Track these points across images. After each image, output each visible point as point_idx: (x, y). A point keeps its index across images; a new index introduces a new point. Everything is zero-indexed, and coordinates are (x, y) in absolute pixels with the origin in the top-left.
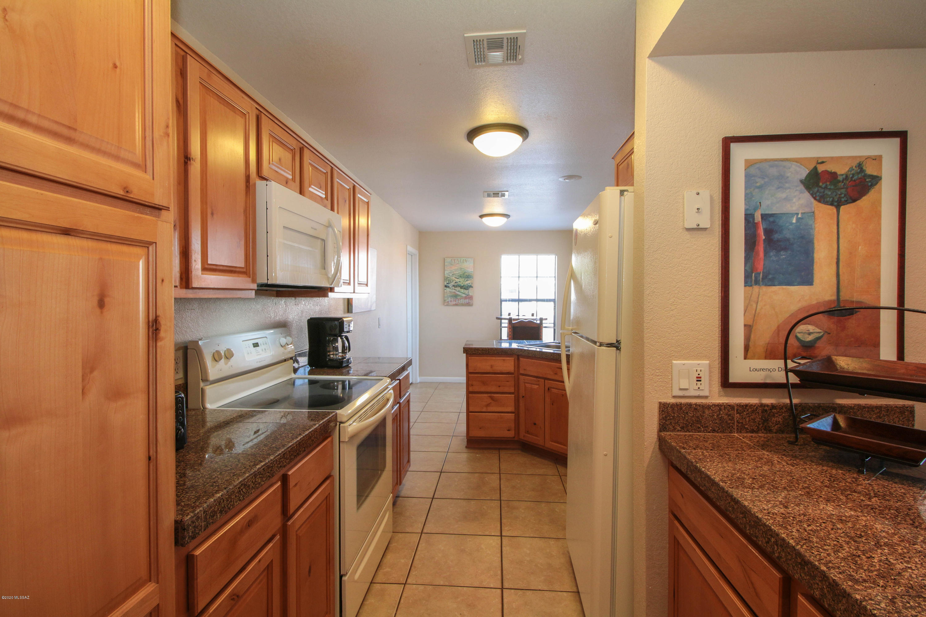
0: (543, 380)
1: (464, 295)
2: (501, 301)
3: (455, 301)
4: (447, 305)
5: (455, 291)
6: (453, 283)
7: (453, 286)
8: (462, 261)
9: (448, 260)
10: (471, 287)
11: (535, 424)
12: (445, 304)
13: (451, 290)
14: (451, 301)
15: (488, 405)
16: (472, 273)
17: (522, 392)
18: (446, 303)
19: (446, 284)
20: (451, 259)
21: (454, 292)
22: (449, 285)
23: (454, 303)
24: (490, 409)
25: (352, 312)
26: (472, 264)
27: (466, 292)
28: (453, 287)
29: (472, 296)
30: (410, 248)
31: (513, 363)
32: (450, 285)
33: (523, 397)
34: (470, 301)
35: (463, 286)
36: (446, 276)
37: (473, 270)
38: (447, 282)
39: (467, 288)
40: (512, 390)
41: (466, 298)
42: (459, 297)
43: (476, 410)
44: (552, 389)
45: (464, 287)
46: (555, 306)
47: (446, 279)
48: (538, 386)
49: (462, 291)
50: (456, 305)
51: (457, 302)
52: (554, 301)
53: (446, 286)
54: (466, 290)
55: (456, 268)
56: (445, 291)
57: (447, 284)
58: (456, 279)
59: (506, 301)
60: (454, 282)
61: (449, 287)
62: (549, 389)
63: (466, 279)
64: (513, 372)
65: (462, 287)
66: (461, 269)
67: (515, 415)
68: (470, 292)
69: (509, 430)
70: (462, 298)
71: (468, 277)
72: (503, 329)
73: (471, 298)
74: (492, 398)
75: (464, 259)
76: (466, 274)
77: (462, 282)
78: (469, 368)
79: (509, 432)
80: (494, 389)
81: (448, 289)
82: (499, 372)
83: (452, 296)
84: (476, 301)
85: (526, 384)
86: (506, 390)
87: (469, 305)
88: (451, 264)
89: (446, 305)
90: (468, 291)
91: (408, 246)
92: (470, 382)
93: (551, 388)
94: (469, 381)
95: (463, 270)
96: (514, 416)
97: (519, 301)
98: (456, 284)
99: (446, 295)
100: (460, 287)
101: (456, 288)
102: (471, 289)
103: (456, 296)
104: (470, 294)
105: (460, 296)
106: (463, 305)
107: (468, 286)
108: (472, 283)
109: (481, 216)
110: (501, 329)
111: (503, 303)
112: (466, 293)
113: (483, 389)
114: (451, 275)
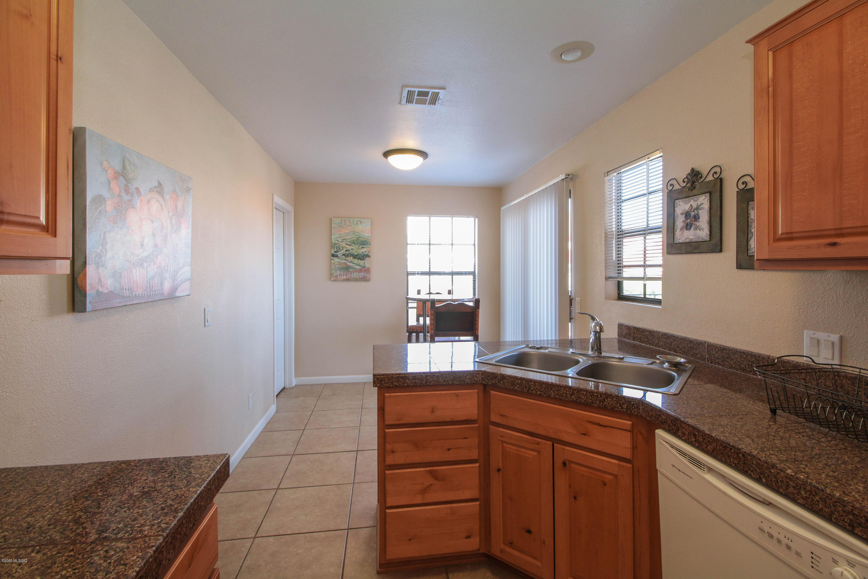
0: (550, 443)
1: (358, 267)
2: (408, 274)
3: (346, 275)
4: (335, 280)
5: (346, 262)
6: (343, 252)
7: (344, 255)
8: (355, 222)
9: (337, 221)
10: (368, 256)
11: (529, 532)
12: (332, 279)
13: (341, 261)
14: (340, 275)
15: (424, 491)
16: (370, 238)
17: (496, 460)
18: (332, 277)
19: (333, 252)
20: (340, 219)
21: (345, 264)
22: (337, 254)
23: (345, 277)
24: (431, 497)
25: (83, 310)
26: (369, 227)
27: (361, 262)
28: (344, 257)
29: (369, 268)
30: (277, 200)
31: (476, 401)
32: (339, 254)
33: (499, 470)
34: (366, 275)
35: (357, 255)
36: (334, 241)
37: (370, 235)
38: (335, 250)
39: (363, 257)
40: (474, 454)
41: (360, 271)
42: (351, 270)
43: (402, 503)
44: (573, 465)
45: (358, 257)
46: (474, 281)
47: (333, 245)
48: (535, 453)
49: (356, 262)
50: (348, 280)
51: (349, 276)
52: (473, 273)
53: (333, 255)
54: (361, 260)
55: (347, 231)
56: (333, 261)
57: (335, 252)
58: (347, 246)
59: (413, 274)
60: (345, 249)
61: (337, 256)
62: (564, 464)
63: (362, 246)
64: (476, 418)
65: (355, 257)
66: (354, 232)
67: (480, 505)
68: (367, 263)
69: (468, 537)
70: (356, 270)
71: (364, 243)
72: (410, 310)
73: (368, 270)
74: (434, 475)
75: (359, 220)
76: (361, 239)
77: (356, 250)
78: (387, 417)
79: (469, 540)
80: (436, 456)
81: (336, 260)
82: (448, 419)
83: (341, 269)
84: (374, 274)
85: (505, 445)
86: (464, 455)
87: (365, 279)
88: (341, 226)
89: (333, 281)
90: (363, 261)
91: (275, 196)
92: (388, 447)
93: (570, 462)
94: (385, 442)
95: (356, 234)
96: (478, 508)
97: (430, 273)
98: (347, 252)
99: (333, 267)
100: (352, 256)
101: (348, 258)
102: (367, 259)
103: (346, 268)
104: (366, 265)
105: (352, 268)
106: (356, 280)
107: (364, 255)
108: (369, 252)
109: (387, 154)
110: (407, 311)
111: (410, 277)
112: (361, 264)
113: (416, 457)
114: (340, 240)
